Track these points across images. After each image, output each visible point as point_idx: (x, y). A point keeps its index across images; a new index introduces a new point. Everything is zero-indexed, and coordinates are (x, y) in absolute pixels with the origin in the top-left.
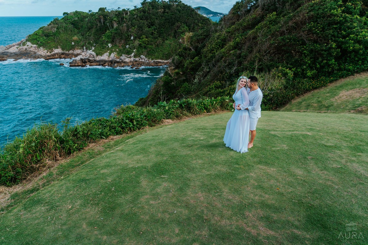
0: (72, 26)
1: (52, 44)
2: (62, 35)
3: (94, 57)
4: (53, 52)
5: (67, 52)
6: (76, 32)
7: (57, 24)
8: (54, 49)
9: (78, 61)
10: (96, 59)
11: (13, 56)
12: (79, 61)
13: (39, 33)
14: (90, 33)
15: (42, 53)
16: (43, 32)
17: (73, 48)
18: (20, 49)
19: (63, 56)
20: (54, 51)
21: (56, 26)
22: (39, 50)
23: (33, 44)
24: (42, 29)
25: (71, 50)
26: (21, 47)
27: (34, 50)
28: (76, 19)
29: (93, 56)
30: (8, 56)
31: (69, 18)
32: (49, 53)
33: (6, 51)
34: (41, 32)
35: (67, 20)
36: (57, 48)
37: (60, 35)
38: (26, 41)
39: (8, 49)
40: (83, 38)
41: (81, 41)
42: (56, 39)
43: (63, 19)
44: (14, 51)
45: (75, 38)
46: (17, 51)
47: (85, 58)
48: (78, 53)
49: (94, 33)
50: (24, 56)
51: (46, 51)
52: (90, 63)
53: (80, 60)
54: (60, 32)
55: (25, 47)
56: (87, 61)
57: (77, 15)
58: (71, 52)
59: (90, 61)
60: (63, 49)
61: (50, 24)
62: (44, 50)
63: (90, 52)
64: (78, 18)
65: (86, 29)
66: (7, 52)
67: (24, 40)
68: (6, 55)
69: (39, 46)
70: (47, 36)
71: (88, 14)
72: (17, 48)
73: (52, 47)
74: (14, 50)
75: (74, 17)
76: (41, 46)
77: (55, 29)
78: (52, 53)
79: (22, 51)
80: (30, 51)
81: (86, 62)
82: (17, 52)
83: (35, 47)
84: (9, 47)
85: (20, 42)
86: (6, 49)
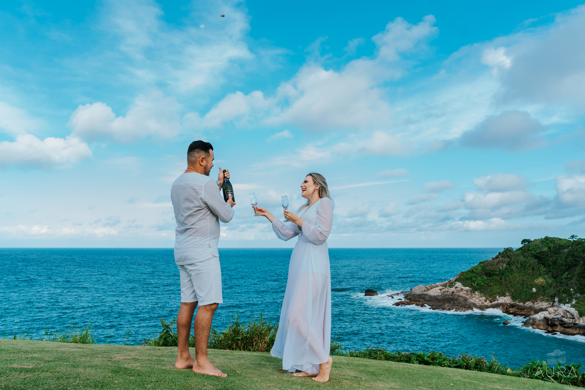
0: (536, 260)
1: (496, 288)
2: (516, 275)
3: (574, 318)
4: (496, 302)
5: (521, 304)
6: (542, 272)
7: (508, 257)
8: (498, 297)
9: (540, 321)
10: (577, 322)
11: (433, 301)
12: (541, 322)
13: (476, 270)
14: (569, 274)
15: (477, 300)
16: (483, 268)
17: (533, 298)
18: (444, 291)
19: (512, 310)
20: (498, 300)
21: (507, 260)
22: (473, 296)
23: (465, 286)
24: (482, 265)
25: (529, 301)
26: (446, 289)
27: (464, 295)
28: (545, 249)
29: (572, 315)
30: (426, 301)
31: (530, 249)
32: (488, 301)
33: (425, 293)
34: (480, 268)
35: (528, 250)
36: (504, 295)
37: (511, 275)
38: (456, 281)
39: (428, 290)
40: (556, 282)
41: (551, 287)
42: (503, 280)
43: (520, 249)
44: (436, 294)
45: (540, 280)
46: (440, 294)
47: (554, 317)
48: (543, 307)
49: (579, 274)
50: (448, 303)
51: (484, 298)
52: (565, 327)
53: (542, 320)
54: (512, 269)
55: (453, 289)
56: (557, 323)
57: (548, 244)
58: (529, 304)
59: (563, 324)
60: (514, 298)
61: (497, 257)
62: (481, 297)
63: (566, 307)
64: (550, 248)
65: (563, 267)
66: (426, 295)
67: (452, 279)
68: (423, 298)
69: (474, 290)
70: (489, 274)
71: (570, 241)
72: (440, 290)
73: (495, 294)
74: (435, 292)
75: (540, 246)
76: (476, 290)
77: (505, 265)
78: (493, 303)
79: (447, 295)
80: (459, 296)
81: (556, 326)
82: (439, 296)
83: (467, 291)
84: (430, 288)
85: (447, 282)
86: (425, 291)
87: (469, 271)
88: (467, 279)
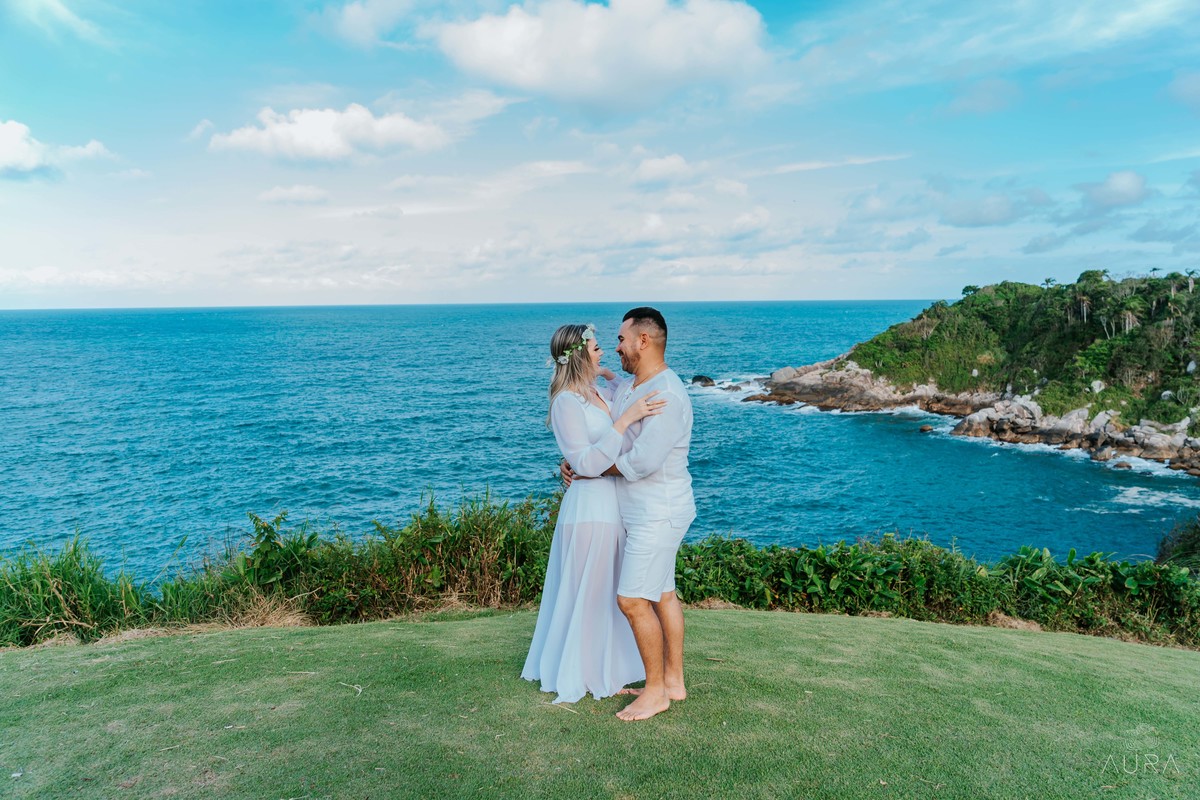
0: (984, 322)
1: (913, 370)
2: (948, 348)
3: (1033, 418)
4: (912, 394)
5: (952, 396)
6: (992, 343)
7: (939, 317)
8: (915, 385)
9: (979, 424)
10: (1038, 425)
11: (808, 393)
12: (982, 426)
13: (884, 340)
14: (1035, 345)
15: (881, 392)
16: (896, 338)
17: (974, 385)
18: (827, 378)
19: (936, 407)
20: (915, 390)
21: (936, 321)
22: (875, 384)
23: (863, 368)
24: (894, 330)
25: (965, 390)
26: (831, 374)
27: (861, 384)
28: (1001, 303)
29: (1032, 414)
30: (795, 393)
31: (977, 302)
32: (899, 393)
33: (794, 380)
34: (889, 336)
35: (973, 306)
36: (925, 381)
37: (941, 347)
38: (848, 359)
39: (801, 375)
40: (1012, 358)
41: (1002, 367)
42: (927, 357)
43: (960, 303)
44: (813, 383)
45: (986, 357)
46: (820, 382)
47: (1003, 417)
48: (986, 401)
49: (1049, 345)
51: (893, 388)
52: (1017, 433)
53: (984, 423)
54: (942, 338)
55: (841, 373)
56: (1005, 427)
57: (1005, 294)
58: (964, 396)
59: (1015, 428)
60: (941, 387)
61: (920, 317)
62: (888, 385)
63: (1024, 400)
64: (1008, 301)
65: (1025, 334)
66: (796, 384)
67: (843, 356)
68: (791, 389)
69: (878, 373)
70: (905, 347)
71: (1043, 289)
72: (821, 375)
73: (911, 380)
74: (811, 378)
75: (993, 297)
76: (880, 374)
77: (931, 331)
78: (907, 395)
79: (830, 383)
80: (851, 385)
81: (1004, 431)
82: (818, 385)
83: (865, 376)
84: (803, 372)
85: (832, 360)
86: (794, 377)
87: (872, 342)
88: (866, 355)
